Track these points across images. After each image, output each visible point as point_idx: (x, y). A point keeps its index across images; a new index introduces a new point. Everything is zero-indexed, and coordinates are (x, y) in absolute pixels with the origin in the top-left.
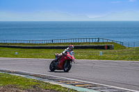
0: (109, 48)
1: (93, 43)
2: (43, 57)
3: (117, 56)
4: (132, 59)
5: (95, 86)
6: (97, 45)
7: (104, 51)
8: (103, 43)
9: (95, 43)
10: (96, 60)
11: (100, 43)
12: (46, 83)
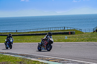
0: (72, 33)
1: (60, 30)
2: (26, 42)
3: (78, 39)
4: (88, 41)
5: (63, 60)
6: (63, 32)
7: (69, 36)
8: (68, 30)
9: (62, 30)
10: (63, 42)
11: (65, 30)
12: (29, 60)
